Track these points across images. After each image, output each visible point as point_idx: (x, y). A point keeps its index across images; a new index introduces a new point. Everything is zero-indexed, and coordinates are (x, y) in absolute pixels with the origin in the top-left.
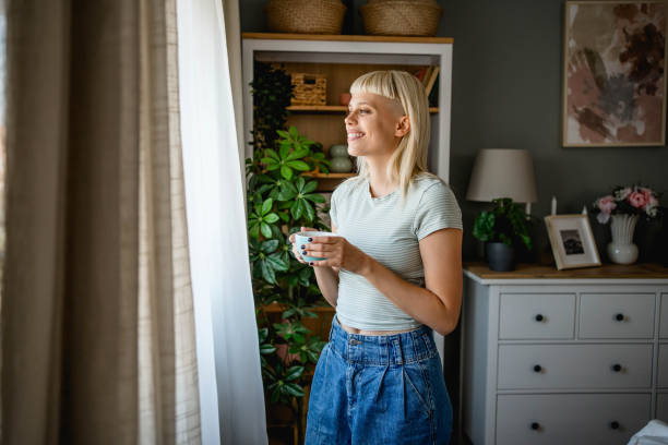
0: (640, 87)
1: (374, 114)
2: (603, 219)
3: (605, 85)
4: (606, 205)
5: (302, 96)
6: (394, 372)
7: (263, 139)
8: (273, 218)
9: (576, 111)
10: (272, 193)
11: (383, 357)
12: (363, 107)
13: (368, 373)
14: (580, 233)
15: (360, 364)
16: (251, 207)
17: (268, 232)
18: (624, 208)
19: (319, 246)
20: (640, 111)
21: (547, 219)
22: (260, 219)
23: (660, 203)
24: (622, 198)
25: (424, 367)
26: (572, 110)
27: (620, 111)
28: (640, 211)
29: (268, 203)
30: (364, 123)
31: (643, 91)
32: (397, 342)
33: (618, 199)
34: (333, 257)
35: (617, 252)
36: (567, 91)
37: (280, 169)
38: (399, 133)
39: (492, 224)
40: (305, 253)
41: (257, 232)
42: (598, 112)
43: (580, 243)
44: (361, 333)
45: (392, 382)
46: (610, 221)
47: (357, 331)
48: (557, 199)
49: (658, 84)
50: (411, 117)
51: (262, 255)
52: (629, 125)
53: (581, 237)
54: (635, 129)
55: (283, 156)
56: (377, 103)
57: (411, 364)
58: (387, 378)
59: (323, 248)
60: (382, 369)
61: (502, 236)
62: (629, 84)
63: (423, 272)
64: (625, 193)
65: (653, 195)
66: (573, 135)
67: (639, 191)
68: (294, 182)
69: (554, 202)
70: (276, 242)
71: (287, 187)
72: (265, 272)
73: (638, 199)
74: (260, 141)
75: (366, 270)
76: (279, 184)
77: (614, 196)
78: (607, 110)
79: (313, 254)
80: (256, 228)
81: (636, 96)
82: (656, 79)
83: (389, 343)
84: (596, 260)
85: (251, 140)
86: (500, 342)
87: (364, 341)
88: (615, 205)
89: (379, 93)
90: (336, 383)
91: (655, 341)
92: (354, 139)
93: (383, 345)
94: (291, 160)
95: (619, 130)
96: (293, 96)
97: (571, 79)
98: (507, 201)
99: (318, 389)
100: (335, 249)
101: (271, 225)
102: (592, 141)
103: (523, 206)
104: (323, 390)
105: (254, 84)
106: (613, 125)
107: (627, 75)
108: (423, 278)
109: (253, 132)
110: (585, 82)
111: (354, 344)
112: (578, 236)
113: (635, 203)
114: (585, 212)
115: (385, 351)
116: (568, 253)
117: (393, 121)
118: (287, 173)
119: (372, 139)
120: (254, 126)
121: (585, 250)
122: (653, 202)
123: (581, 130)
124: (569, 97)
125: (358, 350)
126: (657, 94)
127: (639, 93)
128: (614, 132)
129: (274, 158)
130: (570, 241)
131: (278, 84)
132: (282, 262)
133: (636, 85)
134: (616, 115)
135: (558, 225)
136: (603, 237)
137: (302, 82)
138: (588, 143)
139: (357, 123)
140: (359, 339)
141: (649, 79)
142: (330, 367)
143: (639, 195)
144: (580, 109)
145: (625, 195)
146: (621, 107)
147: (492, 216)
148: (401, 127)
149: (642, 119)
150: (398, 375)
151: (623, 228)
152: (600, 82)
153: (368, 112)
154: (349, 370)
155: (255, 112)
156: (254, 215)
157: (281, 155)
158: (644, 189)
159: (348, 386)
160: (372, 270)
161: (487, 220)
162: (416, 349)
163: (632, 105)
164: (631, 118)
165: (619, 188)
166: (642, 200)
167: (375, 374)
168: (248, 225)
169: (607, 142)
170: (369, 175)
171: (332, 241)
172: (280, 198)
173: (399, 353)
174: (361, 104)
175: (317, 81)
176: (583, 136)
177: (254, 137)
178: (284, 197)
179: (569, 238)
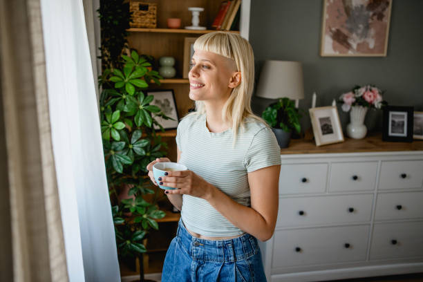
0: (374, 14)
1: (214, 70)
2: (346, 108)
3: (351, 13)
4: (348, 99)
5: (138, 20)
6: (228, 268)
7: (108, 54)
8: (121, 125)
9: (331, 31)
10: (119, 105)
11: (220, 256)
12: (205, 63)
13: (209, 267)
14: (331, 119)
15: (202, 260)
16: (103, 116)
17: (117, 136)
18: (360, 102)
19: (173, 179)
20: (372, 32)
21: (311, 110)
22: (111, 126)
23: (383, 98)
24: (360, 95)
25: (250, 262)
26: (328, 30)
27: (360, 31)
28: (371, 105)
29: (117, 114)
30: (205, 77)
31: (375, 18)
32: (230, 245)
33: (357, 96)
34: (184, 187)
35: (353, 130)
36: (326, 16)
37: (124, 86)
38: (232, 85)
39: (275, 116)
40: (162, 184)
41: (109, 136)
42: (345, 31)
43: (331, 126)
44: (202, 238)
45: (226, 275)
46: (350, 110)
47: (199, 235)
48: (317, 94)
49: (385, 13)
50: (242, 73)
51: (113, 152)
52: (364, 43)
53: (332, 121)
54: (368, 44)
55: (127, 75)
56: (216, 61)
57: (241, 261)
58: (222, 272)
59: (177, 180)
60: (219, 265)
61: (281, 125)
62: (366, 13)
63: (249, 193)
64: (362, 91)
65: (380, 93)
66: (328, 47)
67: (371, 90)
68: (136, 96)
69: (315, 97)
70: (124, 143)
71: (131, 100)
72: (115, 165)
73: (370, 96)
74: (107, 56)
75: (209, 196)
76: (124, 97)
77: (354, 92)
78: (351, 30)
79: (168, 184)
80: (107, 133)
81: (370, 21)
82: (384, 9)
83: (224, 246)
84: (340, 138)
85: (100, 55)
87: (205, 244)
88: (354, 100)
89: (219, 53)
90: (182, 271)
91: (375, 192)
92: (196, 88)
93: (219, 248)
94: (132, 79)
95: (359, 45)
96: (131, 21)
97: (328, 7)
98: (285, 100)
99: (170, 271)
100: (186, 181)
101: (119, 131)
102: (340, 52)
103: (293, 102)
104: (173, 273)
105: (100, 11)
106: (354, 41)
107: (366, 5)
108: (249, 198)
109: (101, 49)
110: (338, 10)
111: (197, 245)
112: (330, 121)
113: (368, 99)
114: (334, 103)
115: (222, 252)
116: (324, 134)
117: (228, 75)
118: (131, 90)
119: (211, 89)
120: (102, 44)
121: (334, 130)
122: (379, 98)
123: (333, 44)
124: (327, 21)
125: (201, 250)
126: (384, 19)
127: (373, 19)
128: (354, 46)
129: (119, 76)
130: (325, 125)
131: (119, 11)
132: (128, 158)
133: (371, 13)
134: (357, 35)
135: (317, 114)
136: (346, 120)
137: (138, 9)
138: (337, 54)
139: (199, 75)
140: (201, 243)
141: (379, 9)
142: (178, 257)
143: (371, 94)
144: (334, 29)
145: (362, 94)
146: (359, 28)
147: (275, 111)
148: (234, 80)
149: (373, 38)
150: (232, 270)
151: (358, 114)
152: (348, 10)
153: (209, 68)
154: (194, 265)
155: (102, 32)
156: (105, 123)
157: (126, 74)
158: (373, 89)
159: (193, 275)
160: (213, 196)
161: (271, 114)
162: (244, 250)
163: (367, 27)
164: (366, 37)
165: (358, 87)
166: (372, 97)
167: (214, 268)
168: (102, 130)
169: (350, 53)
170: (205, 112)
171: (183, 175)
172: (126, 109)
173: (232, 254)
174: (203, 60)
175: (150, 8)
176: (335, 48)
177: (102, 52)
178: (129, 109)
179: (325, 123)
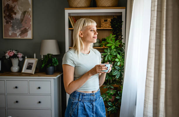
35: (17, 69)
86: (50, 95)
